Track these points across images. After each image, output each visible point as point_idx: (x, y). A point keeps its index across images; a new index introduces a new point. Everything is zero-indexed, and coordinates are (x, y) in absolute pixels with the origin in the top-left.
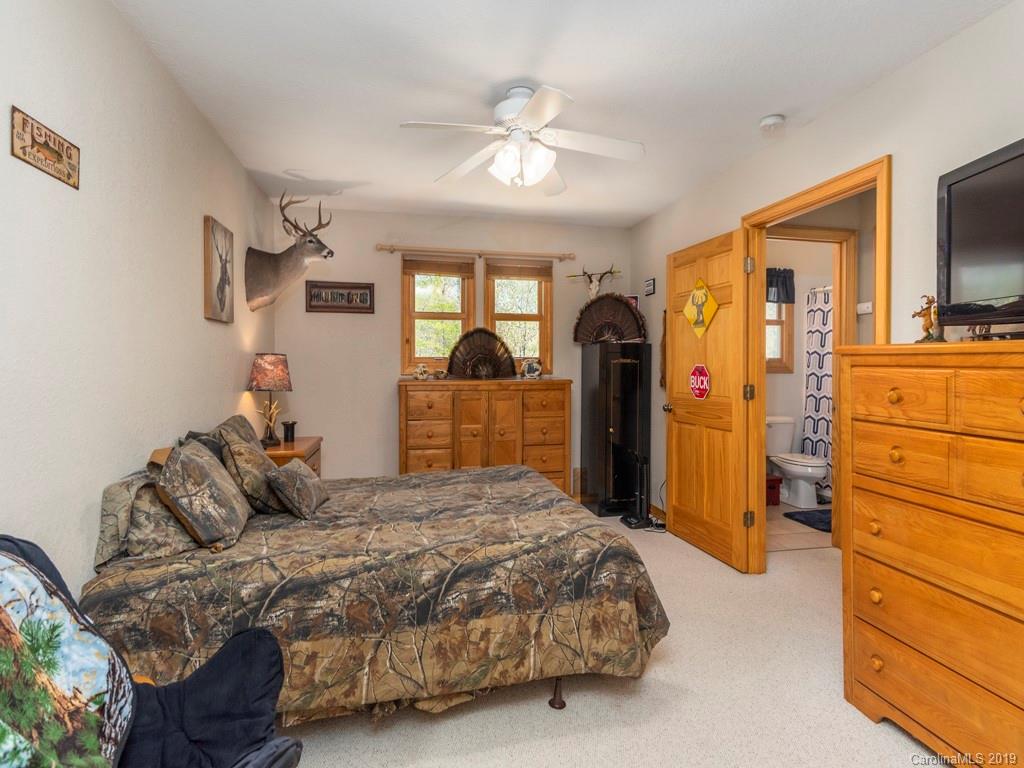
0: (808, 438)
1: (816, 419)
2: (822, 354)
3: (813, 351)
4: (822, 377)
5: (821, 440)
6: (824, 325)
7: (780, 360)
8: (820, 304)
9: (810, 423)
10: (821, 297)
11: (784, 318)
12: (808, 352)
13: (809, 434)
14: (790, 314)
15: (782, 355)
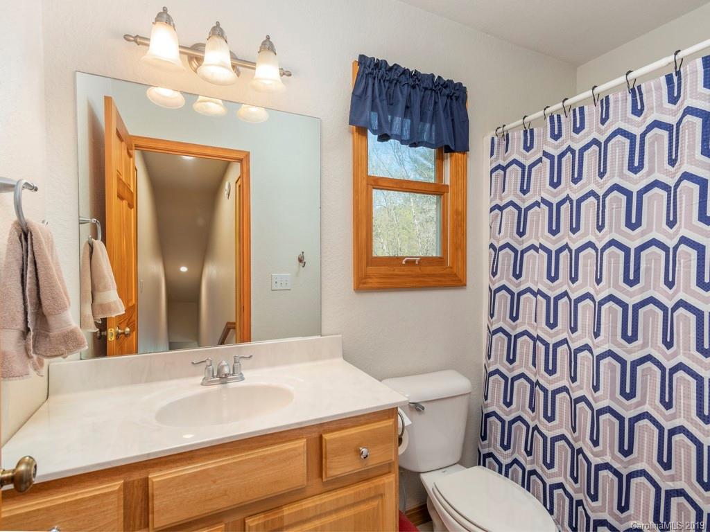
0: (494, 414)
1: (510, 376)
2: (519, 248)
3: (502, 243)
4: (520, 294)
5: (519, 418)
6: (524, 192)
7: (440, 261)
8: (517, 152)
9: (497, 385)
10: (517, 138)
11: (447, 181)
12: (492, 246)
13: (496, 405)
14: (461, 174)
15: (444, 250)
